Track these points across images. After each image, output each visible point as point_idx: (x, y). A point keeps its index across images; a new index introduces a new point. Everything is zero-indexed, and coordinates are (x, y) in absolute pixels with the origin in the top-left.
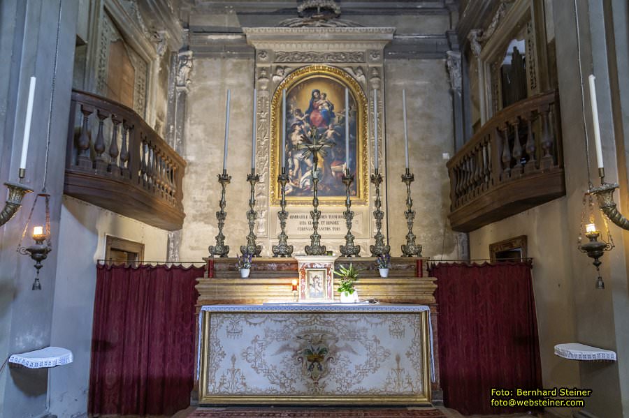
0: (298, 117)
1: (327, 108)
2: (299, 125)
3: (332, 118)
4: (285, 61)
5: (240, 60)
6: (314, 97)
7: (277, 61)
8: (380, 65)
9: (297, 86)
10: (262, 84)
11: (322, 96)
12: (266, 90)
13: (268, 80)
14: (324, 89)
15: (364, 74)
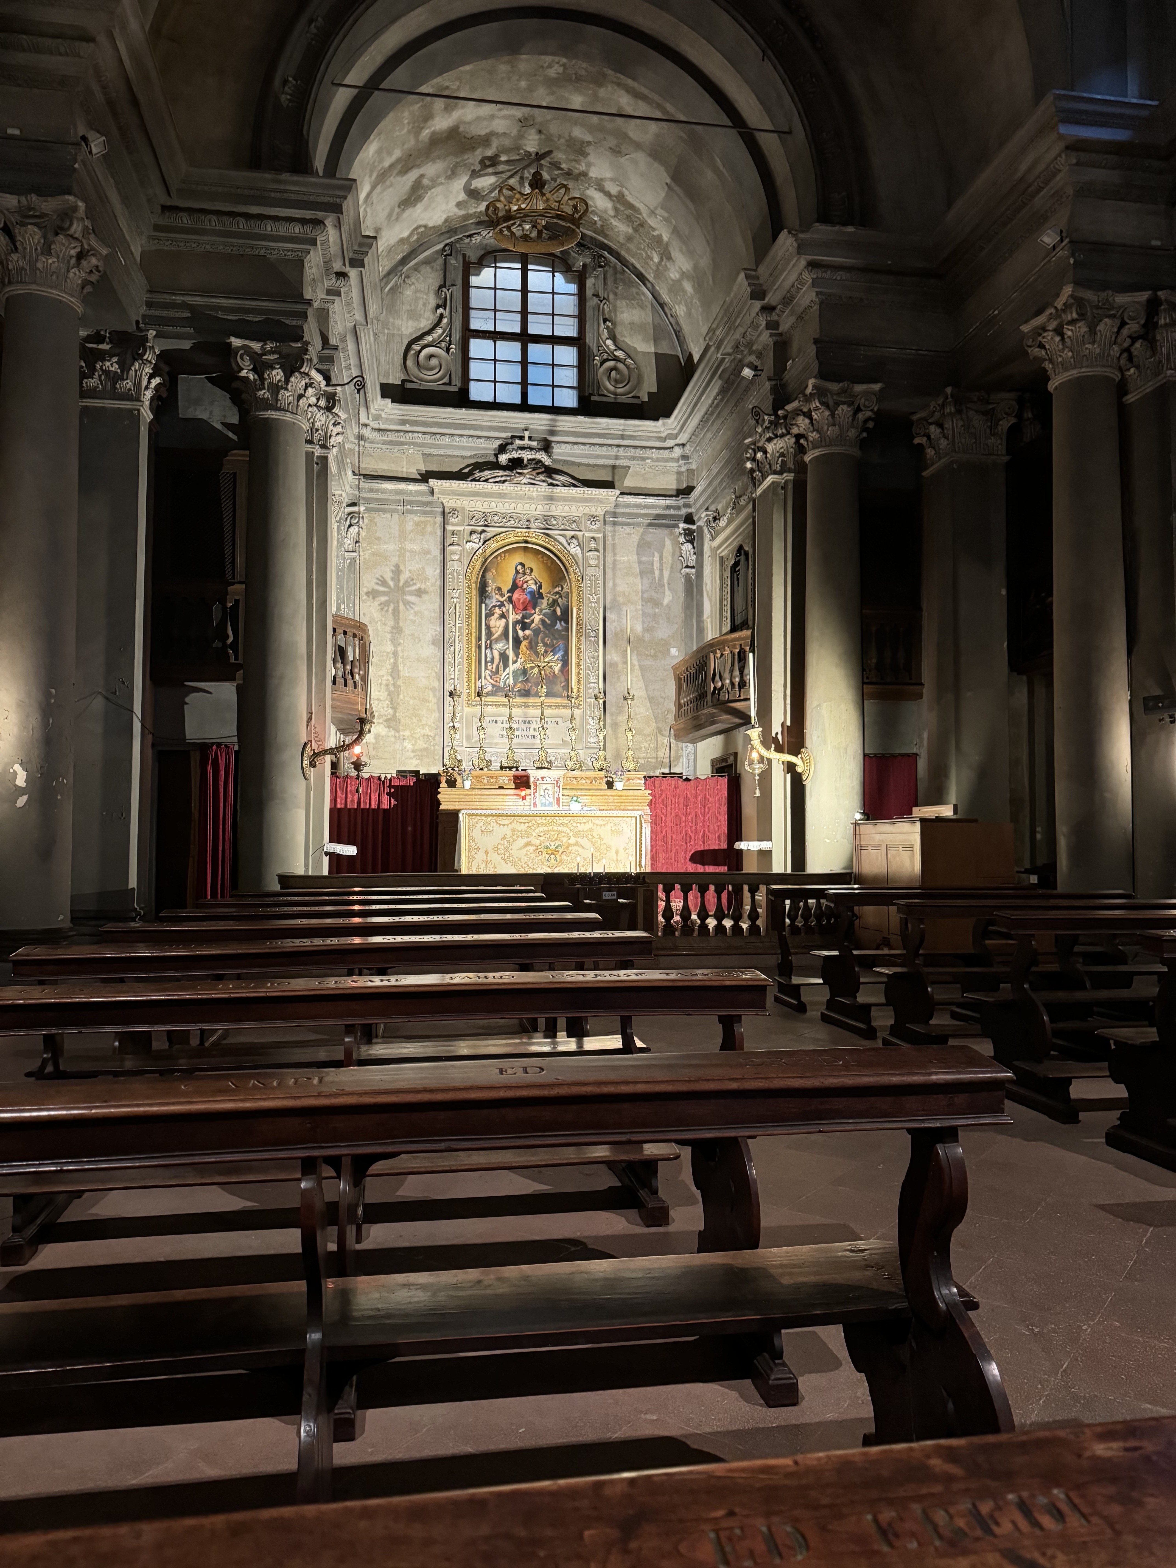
0: (497, 596)
1: (534, 587)
2: (500, 607)
3: (539, 600)
4: (481, 523)
5: (423, 519)
6: (517, 572)
7: (471, 523)
8: (599, 535)
9: (496, 557)
10: (453, 553)
11: (528, 571)
12: (458, 560)
13: (460, 548)
14: (530, 562)
15: (579, 545)
